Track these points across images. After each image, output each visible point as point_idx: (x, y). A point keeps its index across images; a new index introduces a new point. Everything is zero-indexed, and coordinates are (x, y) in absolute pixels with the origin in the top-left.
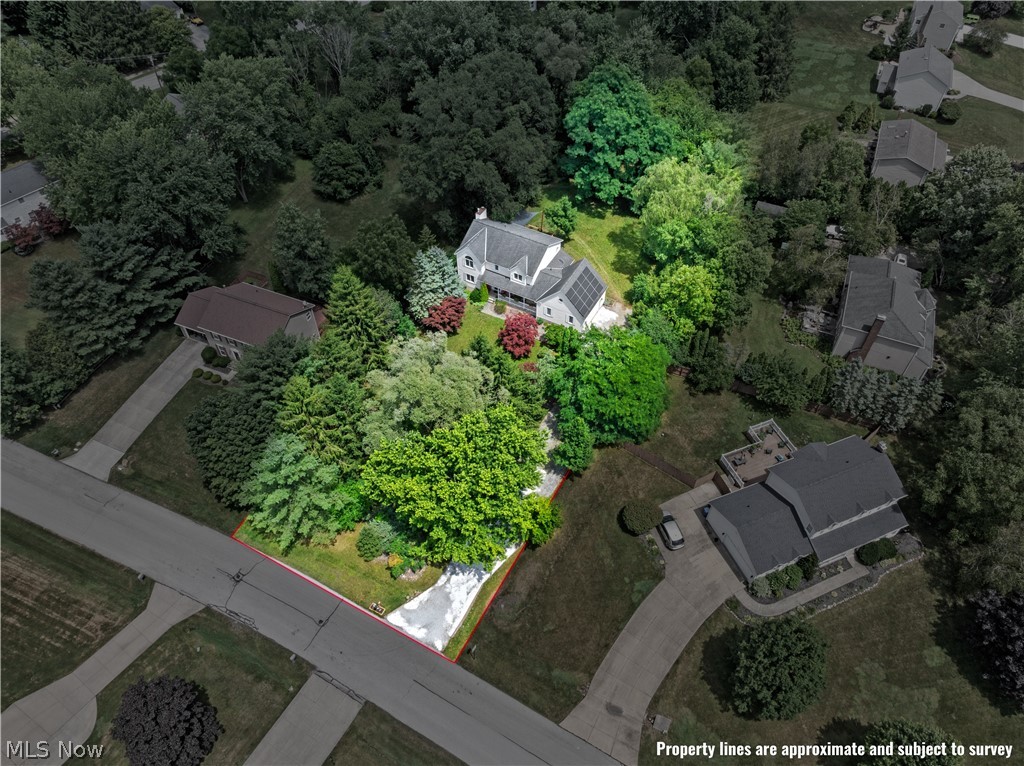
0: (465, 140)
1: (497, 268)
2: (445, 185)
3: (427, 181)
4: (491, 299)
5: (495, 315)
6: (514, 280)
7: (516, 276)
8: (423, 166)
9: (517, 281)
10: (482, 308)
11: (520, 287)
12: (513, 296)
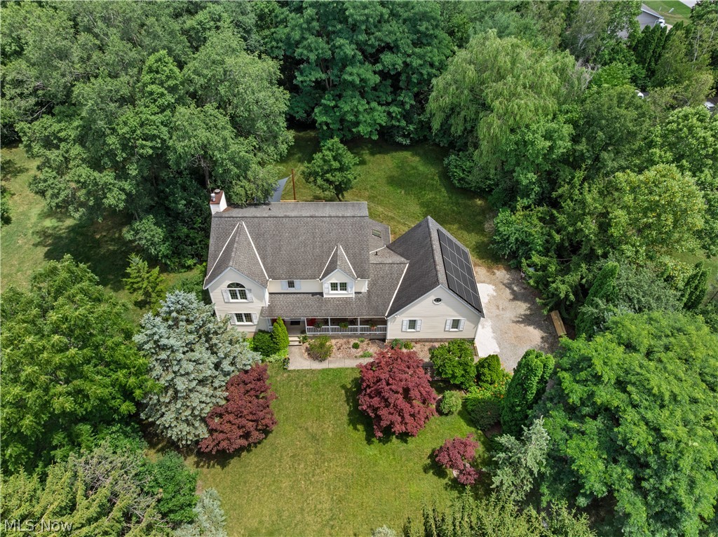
0: (146, 78)
1: (291, 284)
2: (133, 170)
3: (96, 174)
4: (294, 339)
5: (316, 366)
6: (329, 294)
7: (334, 286)
8: (76, 150)
9: (339, 294)
10: (286, 361)
11: (346, 301)
12: (336, 321)
